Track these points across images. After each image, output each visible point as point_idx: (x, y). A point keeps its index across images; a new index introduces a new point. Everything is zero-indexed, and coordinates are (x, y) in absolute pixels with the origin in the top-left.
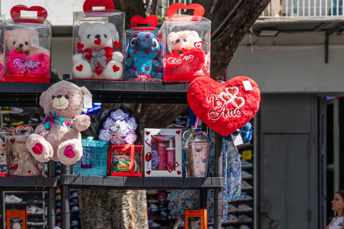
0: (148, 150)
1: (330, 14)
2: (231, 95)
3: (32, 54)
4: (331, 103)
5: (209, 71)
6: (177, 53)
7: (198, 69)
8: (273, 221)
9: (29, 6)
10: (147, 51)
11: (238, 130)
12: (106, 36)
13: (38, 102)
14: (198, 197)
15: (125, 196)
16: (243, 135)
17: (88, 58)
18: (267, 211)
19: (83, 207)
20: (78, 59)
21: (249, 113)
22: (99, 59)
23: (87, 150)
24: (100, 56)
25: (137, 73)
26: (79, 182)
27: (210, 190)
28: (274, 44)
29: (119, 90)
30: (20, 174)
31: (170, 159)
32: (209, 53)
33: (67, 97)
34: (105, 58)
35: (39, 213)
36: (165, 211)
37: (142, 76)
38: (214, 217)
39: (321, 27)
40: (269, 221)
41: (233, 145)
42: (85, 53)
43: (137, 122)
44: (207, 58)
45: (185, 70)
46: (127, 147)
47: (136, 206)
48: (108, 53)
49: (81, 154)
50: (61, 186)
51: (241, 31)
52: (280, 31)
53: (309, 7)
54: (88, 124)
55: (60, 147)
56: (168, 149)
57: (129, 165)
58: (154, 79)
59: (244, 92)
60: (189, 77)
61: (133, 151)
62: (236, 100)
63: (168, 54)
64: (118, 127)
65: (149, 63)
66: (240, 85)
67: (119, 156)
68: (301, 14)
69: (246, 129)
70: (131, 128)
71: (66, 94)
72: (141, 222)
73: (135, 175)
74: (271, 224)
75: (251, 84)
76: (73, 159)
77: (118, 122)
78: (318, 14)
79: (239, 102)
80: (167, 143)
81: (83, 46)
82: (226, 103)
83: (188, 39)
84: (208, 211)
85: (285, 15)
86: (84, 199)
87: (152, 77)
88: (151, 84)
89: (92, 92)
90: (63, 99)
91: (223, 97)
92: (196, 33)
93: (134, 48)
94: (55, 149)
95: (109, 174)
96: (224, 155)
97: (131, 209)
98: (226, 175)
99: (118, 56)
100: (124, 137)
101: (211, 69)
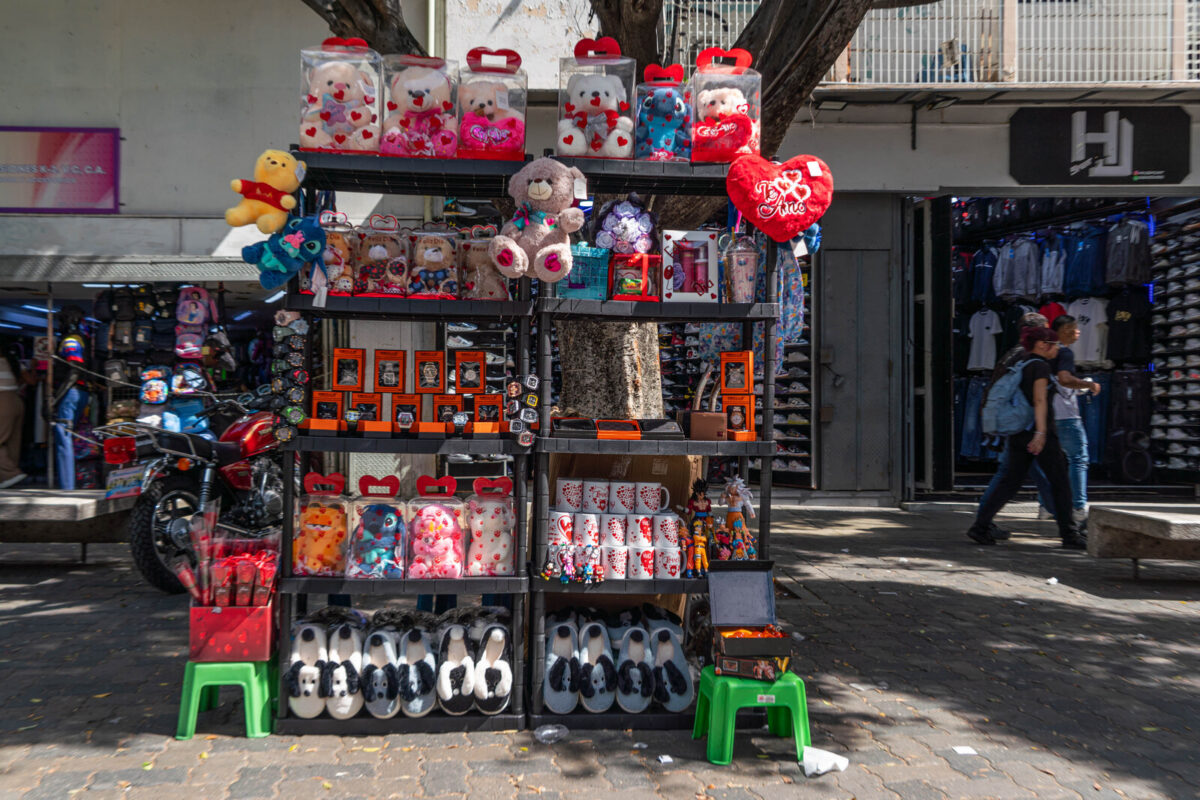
0: (668, 262)
1: (917, 81)
2: (790, 182)
3: (498, 119)
4: (919, 206)
5: (758, 148)
6: (711, 121)
7: (743, 144)
8: (837, 376)
9: (494, 49)
10: (668, 116)
11: (801, 234)
12: (607, 94)
13: (506, 190)
14: (739, 333)
15: (627, 336)
16: (808, 242)
17: (581, 125)
18: (830, 361)
19: (566, 351)
20: (566, 127)
21: (817, 209)
22: (597, 127)
23: (577, 260)
24: (599, 123)
25: (653, 149)
26: (565, 309)
27: (757, 324)
28: (840, 121)
29: (627, 173)
30: (478, 298)
31: (700, 277)
32: (759, 121)
33: (550, 182)
34: (606, 125)
35: (497, 362)
36: (682, 362)
37: (661, 154)
38: (765, 363)
39: (904, 100)
40: (833, 376)
41: (792, 257)
42: (578, 119)
43: (653, 220)
44: (756, 128)
45: (723, 145)
46: (637, 257)
47: (644, 350)
48: (611, 119)
49: (570, 266)
50: (538, 314)
51: (798, 96)
52: (849, 103)
53: (889, 70)
54: (581, 221)
55: (539, 255)
56: (697, 261)
57: (639, 285)
58: (678, 158)
59: (809, 179)
60: (728, 155)
61: (645, 263)
62: (798, 190)
63: (698, 123)
64: (625, 228)
65: (672, 134)
66: (804, 169)
67: (625, 271)
68: (877, 80)
69: (811, 233)
70: (644, 229)
71: (548, 176)
72: (650, 374)
73: (649, 298)
74: (835, 380)
75: (821, 166)
76: (559, 272)
77: (624, 221)
78: (901, 80)
79: (802, 193)
80: (695, 252)
81: (573, 107)
82: (784, 194)
83: (728, 100)
84: (755, 354)
85: (855, 80)
86: (566, 340)
87: (675, 155)
88: (673, 165)
89: (587, 175)
90: (544, 184)
91: (780, 184)
92: (737, 92)
93: (649, 112)
94: (531, 257)
95: (610, 297)
96: (779, 271)
97: (637, 355)
98: (781, 302)
99: (625, 123)
100: (633, 243)
101: (761, 146)
